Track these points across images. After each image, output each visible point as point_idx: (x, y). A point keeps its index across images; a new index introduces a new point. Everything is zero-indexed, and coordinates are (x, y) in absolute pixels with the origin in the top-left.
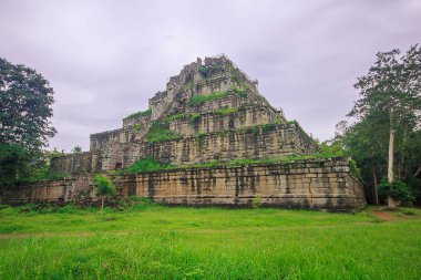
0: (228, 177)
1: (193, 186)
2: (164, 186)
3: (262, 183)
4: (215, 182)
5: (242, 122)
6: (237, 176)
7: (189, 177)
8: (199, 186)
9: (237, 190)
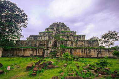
0: (95, 51)
1: (85, 53)
2: (75, 52)
3: (103, 53)
4: (91, 52)
5: (80, 39)
6: (97, 51)
7: (84, 50)
8: (86, 53)
9: (97, 54)
